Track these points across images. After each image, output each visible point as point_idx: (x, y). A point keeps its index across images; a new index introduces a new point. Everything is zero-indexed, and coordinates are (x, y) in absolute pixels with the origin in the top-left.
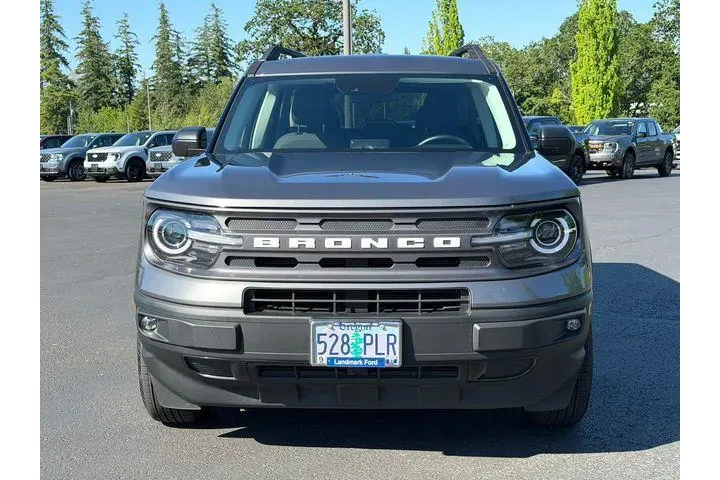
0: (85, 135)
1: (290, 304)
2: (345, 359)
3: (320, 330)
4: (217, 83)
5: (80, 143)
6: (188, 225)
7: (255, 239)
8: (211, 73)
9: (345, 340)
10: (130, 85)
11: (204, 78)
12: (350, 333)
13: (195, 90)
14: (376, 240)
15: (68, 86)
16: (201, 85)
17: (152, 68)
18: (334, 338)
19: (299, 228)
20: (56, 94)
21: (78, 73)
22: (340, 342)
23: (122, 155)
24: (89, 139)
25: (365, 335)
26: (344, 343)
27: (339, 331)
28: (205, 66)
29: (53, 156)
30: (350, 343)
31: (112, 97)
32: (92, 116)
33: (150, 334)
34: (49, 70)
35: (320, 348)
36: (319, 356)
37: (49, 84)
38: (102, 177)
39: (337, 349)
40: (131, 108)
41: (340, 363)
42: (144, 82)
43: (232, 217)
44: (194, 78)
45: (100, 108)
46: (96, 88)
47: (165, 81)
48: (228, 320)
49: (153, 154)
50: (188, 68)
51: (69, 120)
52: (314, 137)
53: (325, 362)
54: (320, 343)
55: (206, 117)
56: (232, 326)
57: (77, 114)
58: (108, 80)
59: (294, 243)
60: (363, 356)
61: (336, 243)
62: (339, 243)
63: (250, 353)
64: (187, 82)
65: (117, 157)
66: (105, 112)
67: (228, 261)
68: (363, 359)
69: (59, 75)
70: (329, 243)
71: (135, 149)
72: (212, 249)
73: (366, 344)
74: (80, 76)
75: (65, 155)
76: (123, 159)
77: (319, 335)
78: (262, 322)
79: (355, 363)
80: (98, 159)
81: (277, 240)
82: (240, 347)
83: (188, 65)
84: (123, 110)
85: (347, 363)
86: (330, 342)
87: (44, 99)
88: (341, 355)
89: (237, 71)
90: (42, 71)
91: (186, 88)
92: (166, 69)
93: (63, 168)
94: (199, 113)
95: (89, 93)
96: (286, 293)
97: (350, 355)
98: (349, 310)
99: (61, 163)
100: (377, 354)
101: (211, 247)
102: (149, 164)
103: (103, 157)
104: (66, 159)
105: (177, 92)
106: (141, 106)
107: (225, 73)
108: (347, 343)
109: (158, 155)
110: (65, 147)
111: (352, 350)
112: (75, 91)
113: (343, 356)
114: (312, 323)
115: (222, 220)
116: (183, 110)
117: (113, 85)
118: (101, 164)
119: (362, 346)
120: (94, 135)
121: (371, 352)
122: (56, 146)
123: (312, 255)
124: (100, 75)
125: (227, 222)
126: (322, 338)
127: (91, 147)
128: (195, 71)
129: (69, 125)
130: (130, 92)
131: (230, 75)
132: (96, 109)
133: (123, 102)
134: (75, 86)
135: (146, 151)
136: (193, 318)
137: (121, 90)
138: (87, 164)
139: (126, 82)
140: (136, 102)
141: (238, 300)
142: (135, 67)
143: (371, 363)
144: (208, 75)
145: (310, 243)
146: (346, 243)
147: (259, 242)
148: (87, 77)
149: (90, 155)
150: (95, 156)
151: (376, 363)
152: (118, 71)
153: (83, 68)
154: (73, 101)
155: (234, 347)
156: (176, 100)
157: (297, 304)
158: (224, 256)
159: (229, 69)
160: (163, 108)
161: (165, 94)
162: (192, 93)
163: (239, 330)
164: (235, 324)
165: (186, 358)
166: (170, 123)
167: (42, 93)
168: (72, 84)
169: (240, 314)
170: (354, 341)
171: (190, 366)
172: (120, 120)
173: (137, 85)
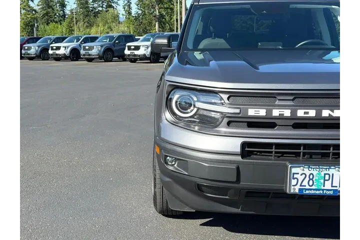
0: (48, 37)
1: (272, 152)
2: (311, 190)
3: (294, 170)
4: (107, 11)
5: (46, 41)
6: (195, 99)
7: (249, 110)
8: (104, 6)
9: (311, 177)
10: (64, 12)
11: (100, 9)
12: (315, 172)
13: (96, 14)
14: (333, 112)
15: (34, 12)
16: (99, 12)
17: (75, 4)
18: (304, 176)
19: (277, 102)
20: (28, 16)
21: (38, 6)
22: (307, 179)
23: (68, 47)
24: (50, 39)
25: (325, 174)
26: (310, 179)
27: (307, 172)
28: (100, 3)
29: (33, 47)
30: (314, 179)
31: (55, 18)
32: (46, 27)
33: (171, 168)
34: (24, 4)
35: (294, 182)
36: (292, 187)
37: (24, 11)
38: (58, 58)
39: (305, 183)
40: (65, 24)
41: (307, 192)
42: (71, 11)
43: (232, 95)
44: (95, 9)
45: (49, 23)
46: (47, 14)
47: (81, 10)
48: (230, 162)
49: (84, 47)
50: (92, 3)
51: (35, 29)
52: (222, 41)
53: (297, 191)
54: (294, 179)
55: (102, 29)
56: (234, 167)
57: (38, 26)
58: (53, 9)
59: (276, 113)
60: (323, 188)
61: (305, 113)
62: (307, 113)
63: (244, 183)
64: (92, 10)
65: (66, 48)
66: (52, 25)
67: (229, 124)
68: (323, 190)
69: (29, 7)
70: (301, 113)
71: (74, 44)
72: (217, 116)
73: (325, 180)
74: (39, 7)
75: (39, 47)
76: (69, 50)
77: (294, 174)
78: (253, 164)
79: (318, 192)
80: (56, 49)
81: (265, 111)
82: (238, 180)
83: (92, 2)
84: (61, 24)
85: (313, 192)
86: (301, 178)
87: (22, 19)
88: (308, 187)
89: (117, 5)
90: (21, 5)
91: (92, 14)
92: (82, 4)
93: (38, 53)
94: (99, 26)
95: (44, 16)
96: (269, 145)
97: (313, 187)
98: (309, 156)
99: (37, 51)
100: (332, 186)
101: (213, 113)
102: (82, 52)
103: (58, 48)
104: (40, 49)
105: (87, 16)
106: (70, 23)
107: (111, 6)
108: (312, 179)
109: (87, 48)
110: (38, 43)
111: (315, 184)
112: (37, 15)
113: (309, 187)
114: (290, 166)
115: (225, 97)
116: (90, 25)
117: (56, 11)
118: (58, 52)
119: (322, 181)
120: (53, 37)
121: (328, 185)
122: (33, 42)
123: (288, 121)
124: (49, 7)
125: (228, 99)
126: (295, 176)
127: (52, 43)
128: (96, 5)
129: (35, 32)
130: (64, 15)
131: (113, 7)
132: (47, 24)
133: (61, 20)
134: (37, 12)
135: (80, 46)
136: (205, 160)
137: (59, 14)
138: (50, 52)
139: (62, 11)
140: (67, 21)
141: (238, 149)
142: (66, 3)
143: (328, 193)
144: (102, 7)
145: (287, 113)
146: (312, 113)
147: (252, 112)
148: (43, 8)
149: (52, 47)
150: (55, 48)
151: (332, 193)
152: (58, 5)
153: (40, 3)
154: (36, 19)
155: (235, 180)
156: (86, 20)
157: (276, 153)
158: (226, 120)
159: (112, 4)
160: (81, 24)
161: (81, 17)
162: (95, 16)
163: (238, 168)
164: (236, 165)
165: (198, 185)
166: (84, 32)
167: (21, 16)
168: (35, 11)
169: (239, 158)
170: (317, 178)
171: (199, 189)
172: (60, 30)
173: (67, 12)
